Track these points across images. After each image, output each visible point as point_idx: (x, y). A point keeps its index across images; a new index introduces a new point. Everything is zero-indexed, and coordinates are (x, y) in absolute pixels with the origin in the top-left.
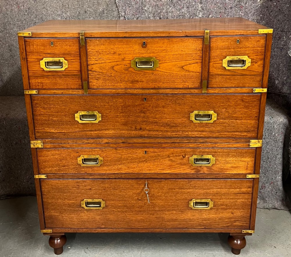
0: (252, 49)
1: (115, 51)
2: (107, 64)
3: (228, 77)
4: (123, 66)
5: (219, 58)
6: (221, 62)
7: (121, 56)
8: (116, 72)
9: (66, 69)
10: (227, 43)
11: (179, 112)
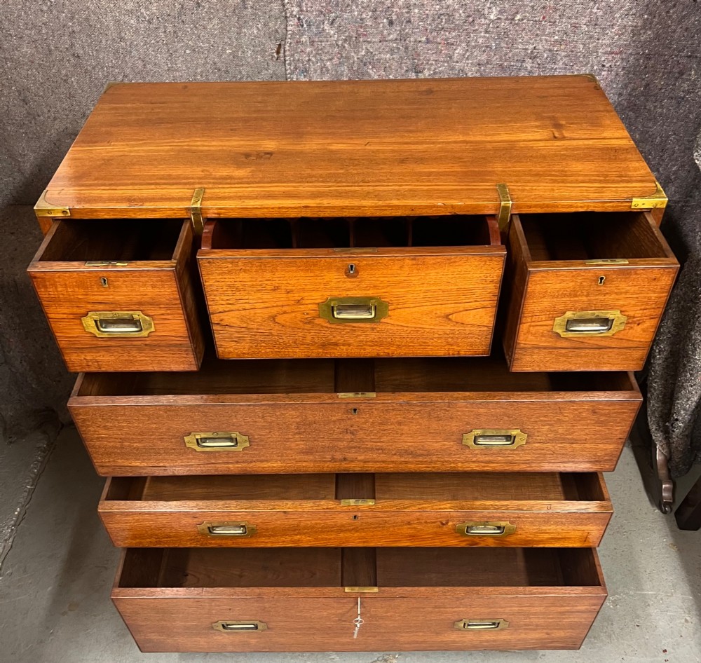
0: (634, 296)
1: (277, 285)
2: (259, 311)
3: (563, 351)
4: (299, 316)
5: (546, 315)
6: (550, 322)
7: (292, 295)
8: (283, 326)
9: (153, 334)
10: (571, 284)
11: (438, 431)
